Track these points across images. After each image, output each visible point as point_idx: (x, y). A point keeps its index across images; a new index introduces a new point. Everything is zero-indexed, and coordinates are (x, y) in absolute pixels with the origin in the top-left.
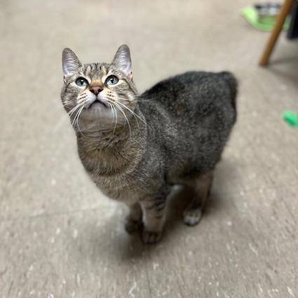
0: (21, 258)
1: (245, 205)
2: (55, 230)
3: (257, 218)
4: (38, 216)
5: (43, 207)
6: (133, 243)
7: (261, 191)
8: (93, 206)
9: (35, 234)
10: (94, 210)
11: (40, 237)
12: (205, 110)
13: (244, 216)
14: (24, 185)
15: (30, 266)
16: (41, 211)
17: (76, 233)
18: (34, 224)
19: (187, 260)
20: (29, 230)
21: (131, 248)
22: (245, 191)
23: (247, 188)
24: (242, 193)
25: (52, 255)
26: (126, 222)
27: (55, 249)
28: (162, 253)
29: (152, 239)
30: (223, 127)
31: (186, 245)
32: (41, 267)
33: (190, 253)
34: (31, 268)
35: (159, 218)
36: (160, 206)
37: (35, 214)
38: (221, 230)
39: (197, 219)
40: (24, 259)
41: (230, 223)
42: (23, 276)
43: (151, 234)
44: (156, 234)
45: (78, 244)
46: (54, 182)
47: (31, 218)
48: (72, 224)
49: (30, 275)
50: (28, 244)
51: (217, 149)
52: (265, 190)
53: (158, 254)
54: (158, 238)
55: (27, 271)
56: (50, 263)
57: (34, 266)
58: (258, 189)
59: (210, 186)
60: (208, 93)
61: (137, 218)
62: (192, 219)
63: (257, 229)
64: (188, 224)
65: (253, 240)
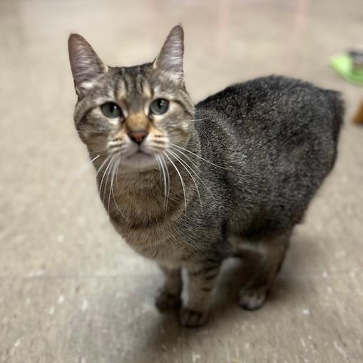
0: (5, 329)
1: (330, 289)
2: (57, 298)
3: (346, 309)
4: (34, 278)
5: (44, 267)
6: (165, 324)
7: (352, 275)
8: (113, 273)
9: (28, 300)
10: (114, 278)
11: (35, 304)
12: (295, 134)
13: (327, 304)
14: (19, 238)
15: (15, 340)
16: (40, 273)
17: (85, 305)
18: (28, 287)
19: (242, 354)
20: (21, 295)
21: (162, 331)
22: (329, 273)
23: (333, 269)
24: (325, 275)
25: (49, 329)
26: (158, 294)
27: (54, 322)
28: (206, 342)
29: (194, 319)
30: (318, 165)
31: (241, 334)
32: (32, 343)
33: (247, 346)
34: (17, 344)
35: (207, 290)
36: (211, 273)
37: (31, 274)
38: (294, 320)
39: (260, 302)
40: (8, 331)
41: (306, 312)
42: (4, 353)
43: (192, 313)
44: (199, 315)
45: (88, 318)
46: (61, 238)
47: (25, 280)
48: (82, 292)
49: (15, 354)
50: (17, 311)
51: (305, 196)
52: (357, 274)
53: (200, 343)
54: (202, 321)
55: (11, 346)
56: (45, 340)
57: (22, 341)
58: (348, 272)
59: (283, 257)
60: (302, 108)
61: (174, 291)
62: (253, 302)
63: (345, 323)
64: (246, 308)
65: (340, 337)
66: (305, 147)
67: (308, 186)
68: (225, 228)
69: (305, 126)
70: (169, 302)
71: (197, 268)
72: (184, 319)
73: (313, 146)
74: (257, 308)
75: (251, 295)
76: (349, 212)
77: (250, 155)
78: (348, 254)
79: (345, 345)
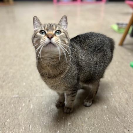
0: (4, 115)
1: (113, 99)
2: (22, 104)
3: (119, 106)
4: (15, 98)
5: (18, 94)
6: (59, 113)
7: (121, 94)
8: (42, 95)
9: (12, 105)
10: (42, 97)
11: (15, 107)
13: (113, 104)
15: (8, 119)
16: (17, 96)
17: (32, 107)
18: (13, 101)
19: (85, 122)
20: (10, 103)
21: (58, 115)
22: (113, 94)
23: (114, 92)
24: (112, 94)
25: (19, 115)
26: (57, 102)
27: (21, 113)
28: (73, 118)
31: (84, 115)
32: (13, 120)
33: (86, 119)
34: (8, 121)
35: (73, 100)
36: (74, 95)
37: (14, 96)
38: (102, 110)
39: (90, 104)
41: (106, 107)
42: (3, 124)
43: (68, 108)
44: (70, 109)
45: (32, 111)
46: (24, 84)
47: (12, 98)
48: (31, 102)
49: (7, 124)
50: (8, 109)
52: (122, 94)
53: (71, 119)
55: (6, 122)
56: (17, 119)
57: (10, 119)
58: (119, 93)
61: (62, 101)
62: (88, 104)
63: (119, 110)
64: (86, 106)
65: (117, 115)
66: (102, 54)
67: (103, 66)
68: (78, 79)
69: (102, 47)
70: (60, 105)
71: (69, 93)
72: (65, 111)
73: (104, 53)
74: (89, 106)
75: (87, 102)
76: (119, 73)
77: (85, 56)
78: (119, 87)
79: (119, 118)
